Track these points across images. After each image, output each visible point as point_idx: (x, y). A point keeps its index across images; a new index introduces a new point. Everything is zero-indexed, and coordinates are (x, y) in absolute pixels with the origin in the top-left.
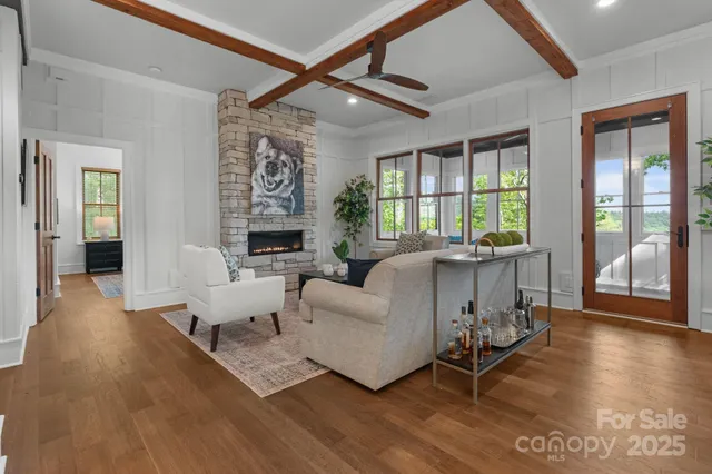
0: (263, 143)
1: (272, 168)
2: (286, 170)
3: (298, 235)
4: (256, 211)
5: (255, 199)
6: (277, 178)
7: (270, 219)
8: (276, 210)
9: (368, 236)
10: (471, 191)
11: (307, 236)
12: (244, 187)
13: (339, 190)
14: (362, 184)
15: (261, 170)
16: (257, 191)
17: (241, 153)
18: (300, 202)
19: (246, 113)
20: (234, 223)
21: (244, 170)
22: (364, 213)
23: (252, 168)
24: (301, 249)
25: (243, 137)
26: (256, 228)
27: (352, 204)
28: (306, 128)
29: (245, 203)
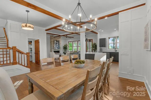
0: (55, 41)
1: (56, 44)
2: (58, 44)
3: (59, 51)
4: (55, 48)
5: (54, 47)
6: (57, 45)
7: (56, 49)
8: (57, 48)
9: (67, 51)
10: (78, 46)
11: (60, 51)
12: (53, 46)
13: (63, 45)
14: (66, 45)
15: (55, 44)
16: (55, 46)
17: (53, 42)
18: (59, 47)
19: (53, 38)
20: (52, 50)
21: (53, 44)
22: (67, 48)
23: (54, 44)
24: (59, 53)
25: (53, 41)
26: (55, 50)
27: (65, 47)
28: (60, 39)
29: (53, 48)
